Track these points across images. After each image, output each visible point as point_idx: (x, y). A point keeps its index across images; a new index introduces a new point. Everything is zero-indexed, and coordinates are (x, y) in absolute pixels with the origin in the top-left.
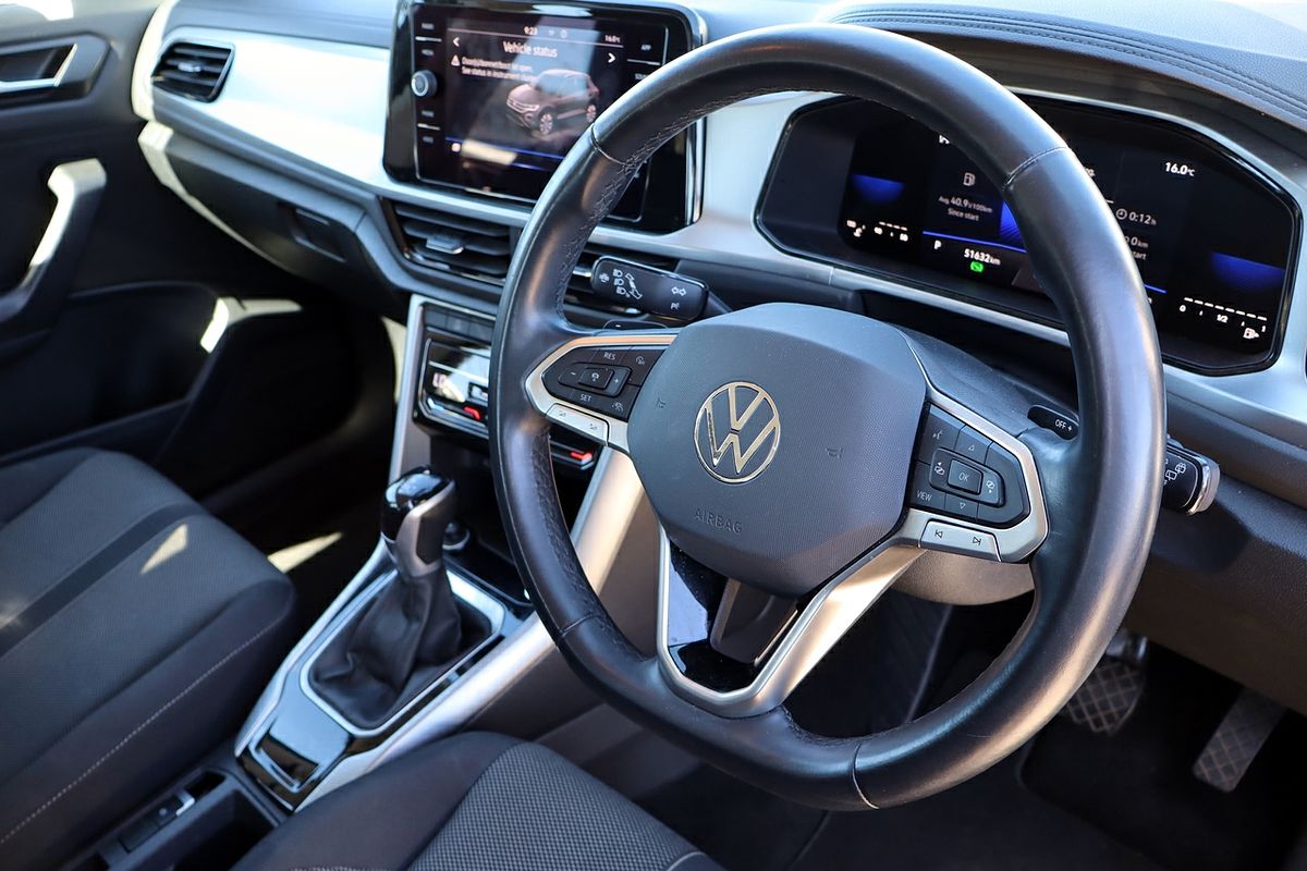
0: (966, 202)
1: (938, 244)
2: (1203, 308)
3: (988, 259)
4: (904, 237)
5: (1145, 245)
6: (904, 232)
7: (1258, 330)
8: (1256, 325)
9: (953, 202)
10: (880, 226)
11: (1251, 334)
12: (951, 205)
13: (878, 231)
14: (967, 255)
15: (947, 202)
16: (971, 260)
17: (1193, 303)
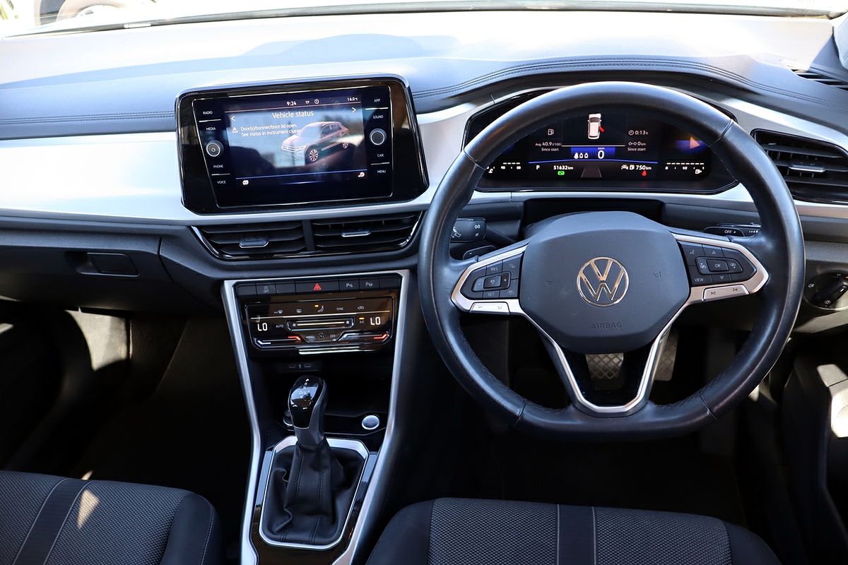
0: (551, 143)
1: (538, 167)
2: (676, 165)
3: (567, 168)
4: (519, 168)
5: (645, 144)
6: (519, 165)
7: (701, 169)
8: (699, 167)
9: (543, 144)
10: (503, 165)
11: (698, 171)
12: (543, 146)
13: (503, 168)
14: (555, 169)
15: (540, 145)
16: (557, 170)
17: (671, 165)
